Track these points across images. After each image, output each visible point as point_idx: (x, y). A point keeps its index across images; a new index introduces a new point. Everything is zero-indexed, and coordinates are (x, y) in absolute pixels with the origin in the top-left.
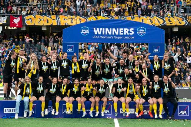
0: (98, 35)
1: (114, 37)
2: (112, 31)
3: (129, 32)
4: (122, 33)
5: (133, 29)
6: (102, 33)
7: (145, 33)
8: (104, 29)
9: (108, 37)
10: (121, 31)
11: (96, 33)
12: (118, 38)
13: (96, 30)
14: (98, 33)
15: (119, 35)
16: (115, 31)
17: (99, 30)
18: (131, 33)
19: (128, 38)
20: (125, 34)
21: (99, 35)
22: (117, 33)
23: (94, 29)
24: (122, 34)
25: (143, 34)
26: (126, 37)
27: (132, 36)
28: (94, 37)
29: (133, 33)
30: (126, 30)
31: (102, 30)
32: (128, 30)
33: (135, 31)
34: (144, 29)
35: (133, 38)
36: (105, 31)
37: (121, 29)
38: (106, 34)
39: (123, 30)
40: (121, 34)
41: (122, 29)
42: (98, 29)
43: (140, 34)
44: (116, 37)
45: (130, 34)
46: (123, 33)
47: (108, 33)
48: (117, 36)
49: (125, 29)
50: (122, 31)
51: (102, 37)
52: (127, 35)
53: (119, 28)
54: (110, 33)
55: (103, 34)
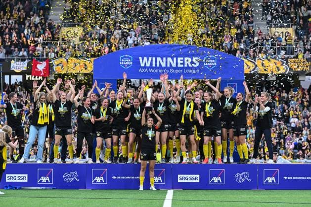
0: (145, 67)
1: (169, 71)
2: (166, 62)
3: (192, 63)
4: (181, 64)
5: (197, 58)
6: (151, 64)
7: (215, 64)
8: (154, 59)
9: (161, 71)
10: (179, 62)
11: (142, 65)
12: (176, 71)
13: (143, 59)
14: (145, 64)
15: (177, 68)
17: (148, 60)
18: (195, 64)
19: (190, 71)
20: (186, 66)
21: (148, 68)
22: (174, 65)
23: (140, 58)
24: (182, 66)
25: (212, 66)
26: (188, 71)
27: (196, 68)
28: (140, 70)
29: (198, 64)
31: (152, 60)
32: (190, 60)
33: (201, 62)
34: (214, 59)
35: (198, 71)
36: (156, 61)
37: (179, 59)
38: (158, 65)
39: (184, 60)
40: (179, 65)
41: (182, 59)
42: (145, 59)
43: (208, 66)
44: (172, 71)
45: (193, 65)
46: (183, 64)
47: (160, 65)
49: (186, 59)
50: (182, 62)
51: (151, 70)
52: (188, 68)
53: (177, 56)
54: (164, 65)
55: (154, 65)
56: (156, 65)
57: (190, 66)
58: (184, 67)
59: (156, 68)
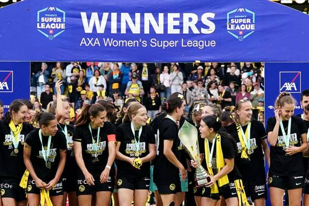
0: (94, 34)
1: (149, 43)
2: (142, 23)
3: (200, 25)
4: (175, 27)
5: (212, 15)
6: (108, 28)
8: (114, 16)
9: (130, 44)
10: (171, 23)
11: (88, 30)
12: (163, 45)
13: (89, 17)
14: (94, 28)
15: (166, 36)
16: (154, 23)
17: (100, 19)
18: (207, 27)
19: (196, 44)
20: (186, 31)
21: (100, 36)
22: (159, 30)
23: (84, 15)
24: (177, 31)
26: (190, 43)
27: (208, 38)
28: (83, 41)
29: (212, 27)
30: (190, 19)
31: (109, 20)
32: (194, 17)
33: (220, 23)
35: (213, 43)
36: (119, 21)
37: (171, 16)
38: (123, 31)
39: (181, 19)
40: (171, 31)
41: (177, 15)
42: (95, 15)
43: (236, 32)
44: (154, 43)
45: (204, 31)
46: (180, 27)
47: (128, 29)
48: (160, 37)
49: (186, 16)
50: (177, 23)
51: (109, 42)
52: (191, 35)
53: (166, 10)
54: (136, 30)
55: (114, 31)
56: (119, 29)
57: (196, 31)
58: (182, 35)
59: (118, 36)
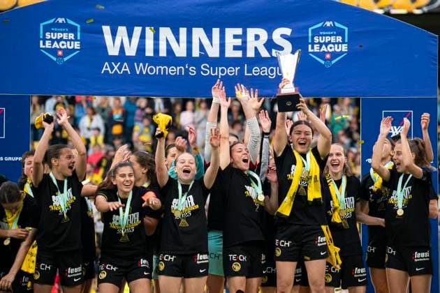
0: (122, 57)
1: (198, 70)
2: (189, 42)
4: (236, 48)
5: (288, 31)
6: (141, 48)
7: (344, 48)
8: (150, 31)
9: (172, 71)
10: (230, 42)
11: (113, 51)
12: (219, 72)
13: (114, 34)
14: (122, 48)
16: (206, 42)
17: (130, 35)
18: (280, 48)
19: (265, 71)
20: (251, 54)
21: (130, 60)
22: (213, 52)
23: (106, 29)
24: (239, 54)
25: (334, 55)
26: (256, 71)
28: (106, 67)
29: (287, 48)
30: (257, 37)
31: (143, 37)
32: (264, 35)
34: (341, 33)
36: (156, 38)
37: (230, 32)
38: (163, 53)
39: (244, 37)
40: (230, 53)
41: (239, 31)
42: (122, 30)
43: (322, 55)
44: (207, 70)
46: (243, 48)
47: (170, 50)
48: (215, 62)
49: (251, 32)
50: (239, 42)
51: (142, 69)
53: (224, 24)
54: (180, 51)
55: (149, 52)
56: (156, 51)
57: (264, 53)
58: (244, 59)
59: (156, 60)
